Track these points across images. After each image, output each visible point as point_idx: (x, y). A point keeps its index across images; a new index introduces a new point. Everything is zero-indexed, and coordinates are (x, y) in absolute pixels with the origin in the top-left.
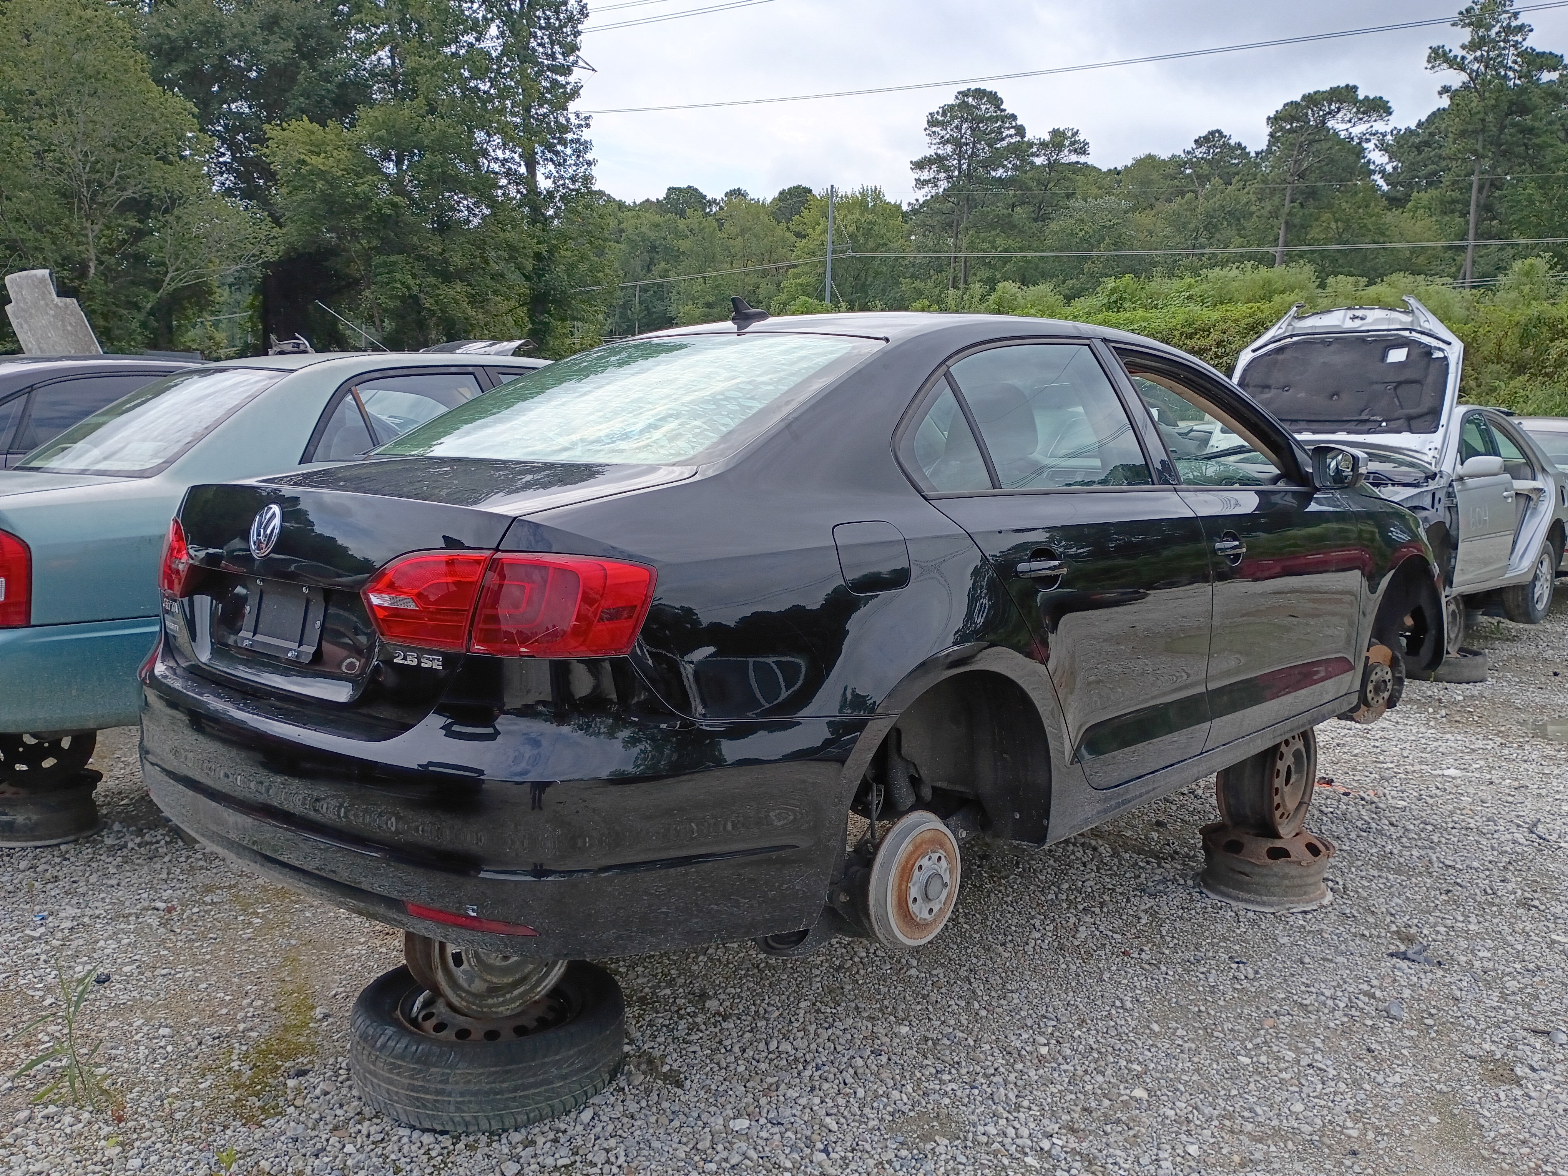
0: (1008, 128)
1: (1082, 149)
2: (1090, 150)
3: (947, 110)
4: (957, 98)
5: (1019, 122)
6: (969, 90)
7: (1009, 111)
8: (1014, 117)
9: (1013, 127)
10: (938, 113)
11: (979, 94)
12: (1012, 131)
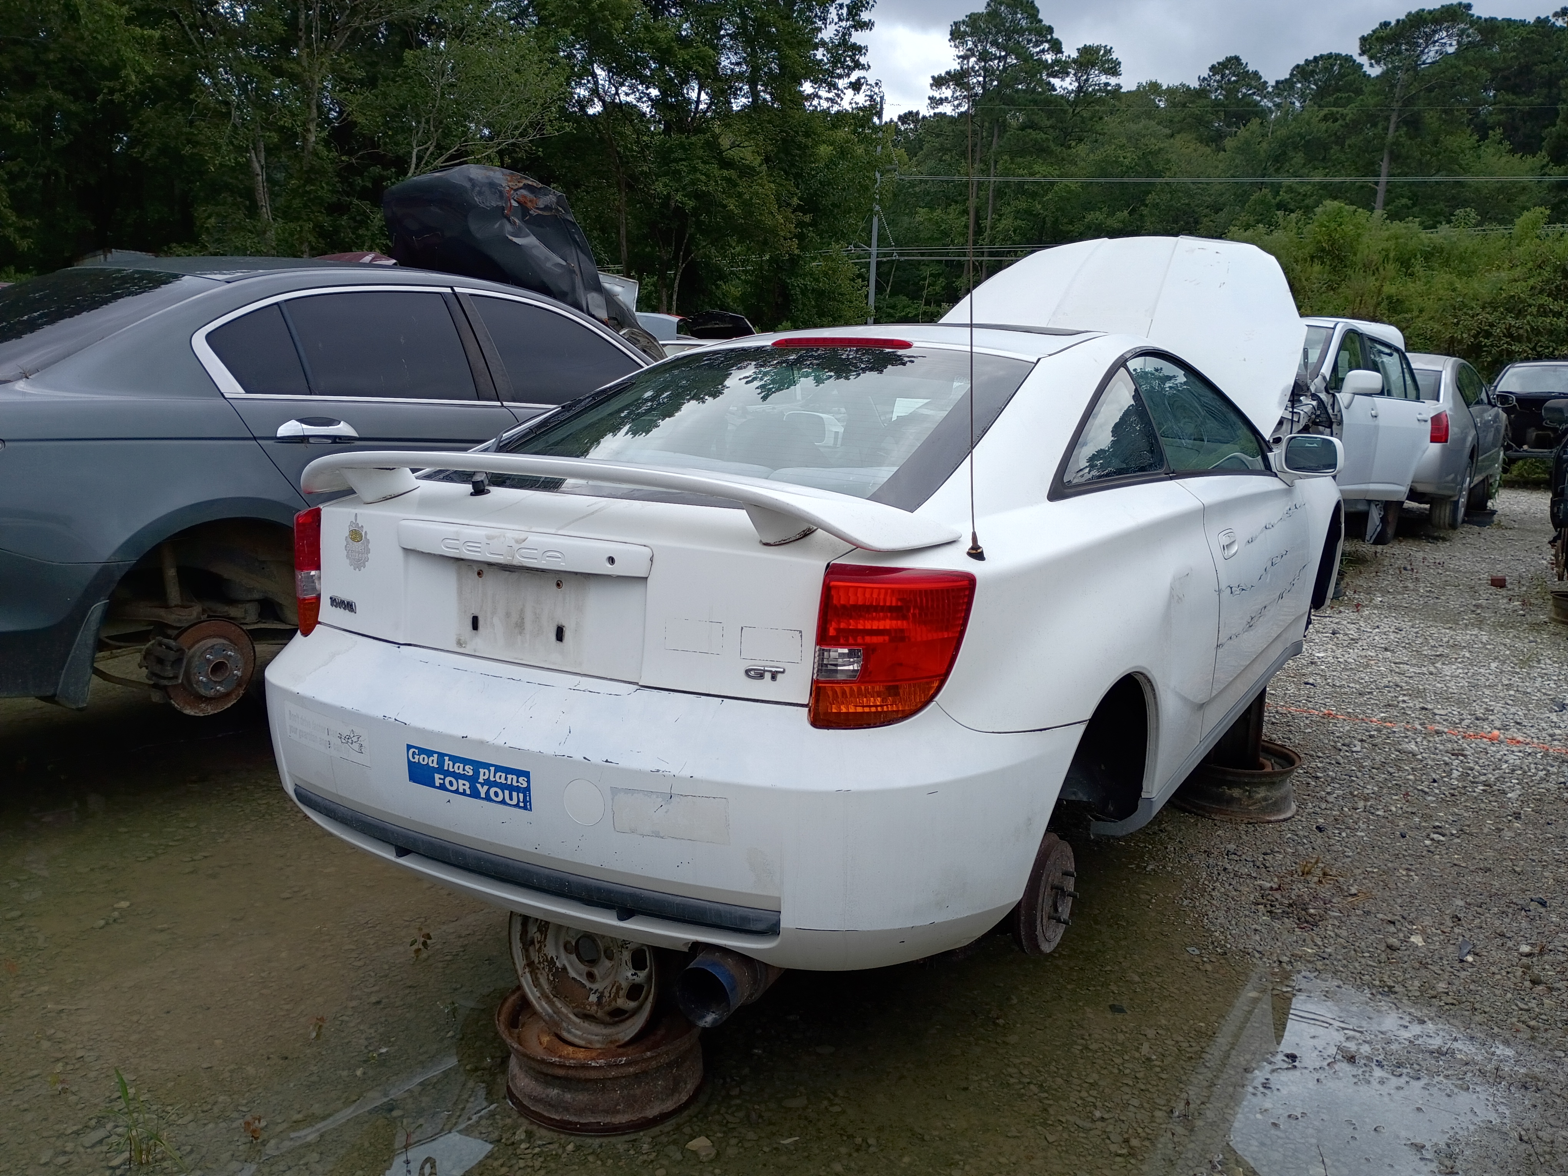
0: (1042, 42)
1: (1113, 69)
2: (1123, 69)
3: (973, 19)
4: (989, 5)
5: (1055, 36)
7: (1046, 22)
8: (1050, 30)
9: (1047, 41)
10: (964, 22)
12: (1046, 46)
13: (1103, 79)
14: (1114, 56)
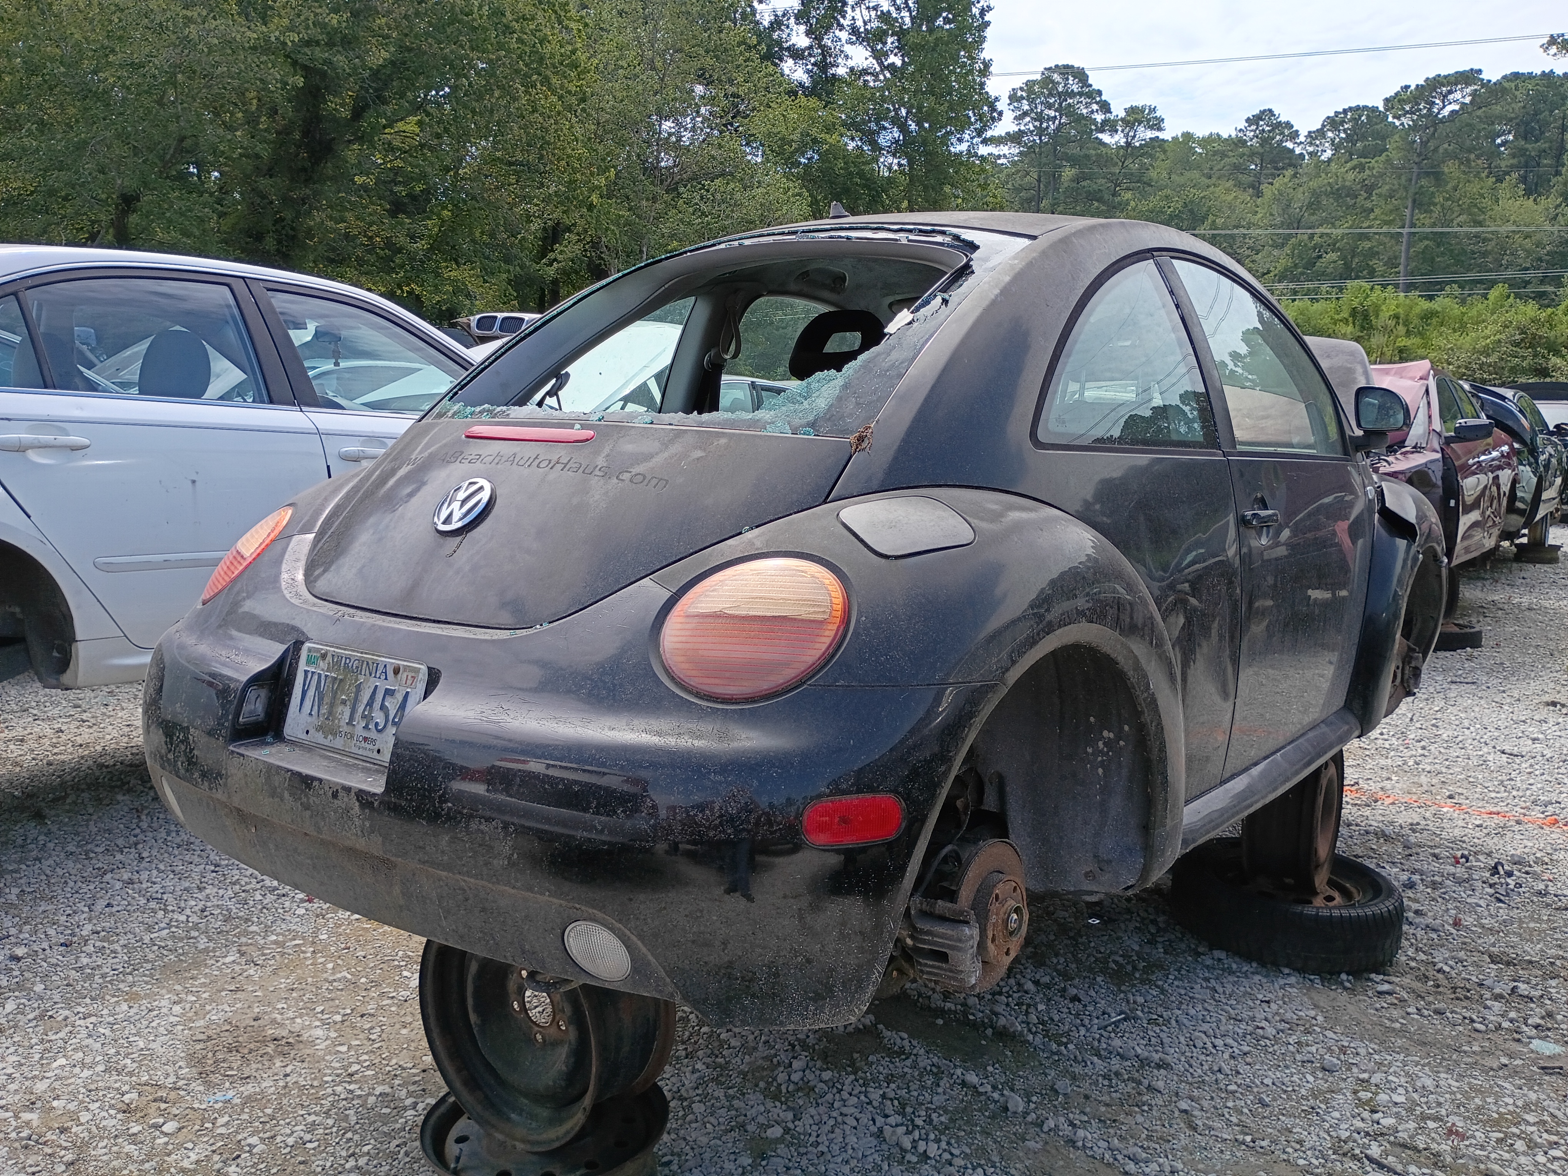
0: (1092, 104)
2: (1165, 125)
4: (1043, 73)
5: (1103, 98)
6: (1057, 66)
7: (1095, 87)
8: (1099, 93)
9: (1096, 103)
10: (1021, 89)
11: (1066, 70)
12: (1096, 107)
13: (1150, 134)
14: (1158, 114)
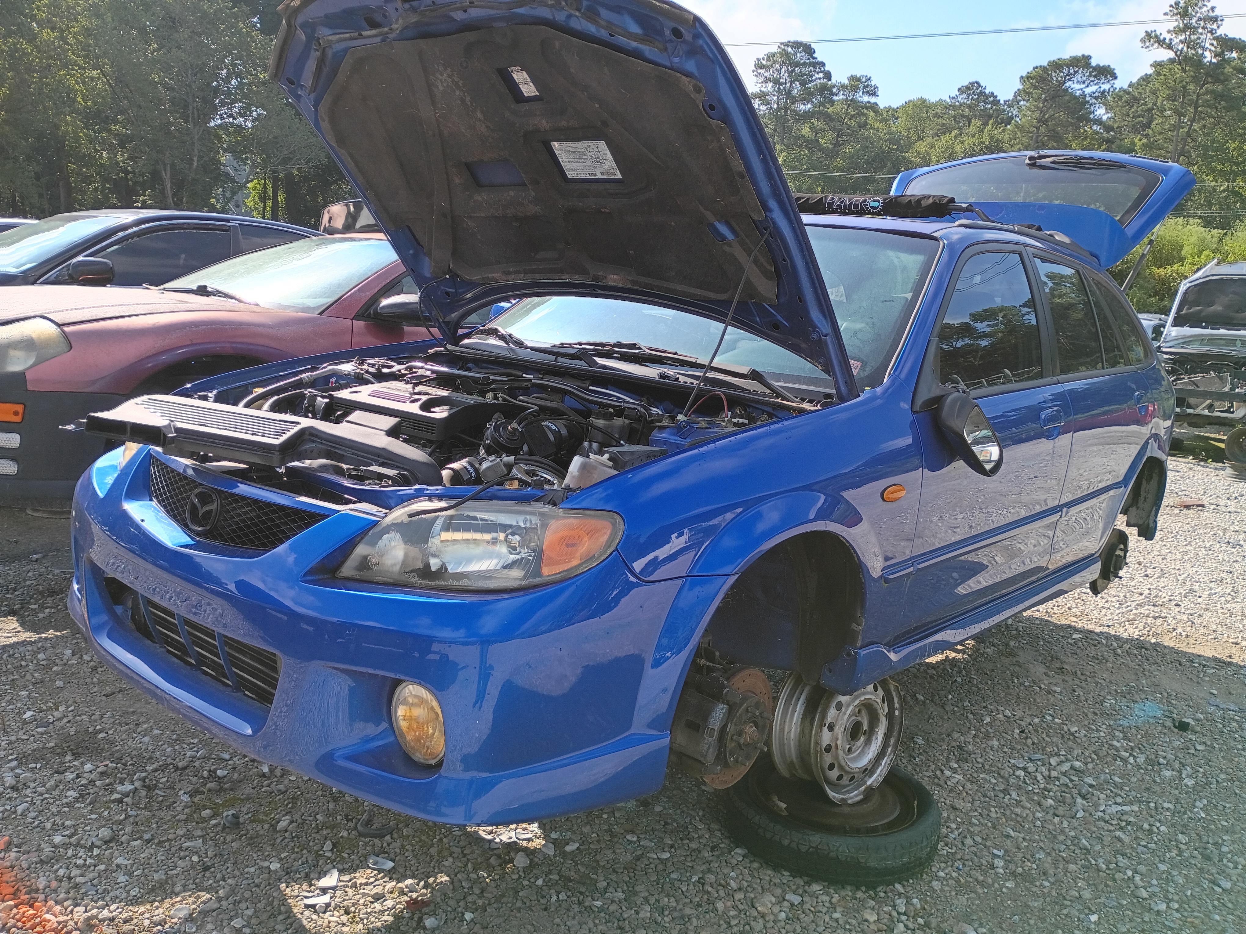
0: (818, 73)
1: (873, 92)
2: (879, 93)
3: (770, 57)
4: (779, 47)
5: (826, 69)
6: (789, 42)
7: (820, 59)
8: (823, 64)
9: (821, 72)
10: (763, 58)
11: (797, 45)
12: (821, 75)
13: (866, 98)
14: (873, 83)
